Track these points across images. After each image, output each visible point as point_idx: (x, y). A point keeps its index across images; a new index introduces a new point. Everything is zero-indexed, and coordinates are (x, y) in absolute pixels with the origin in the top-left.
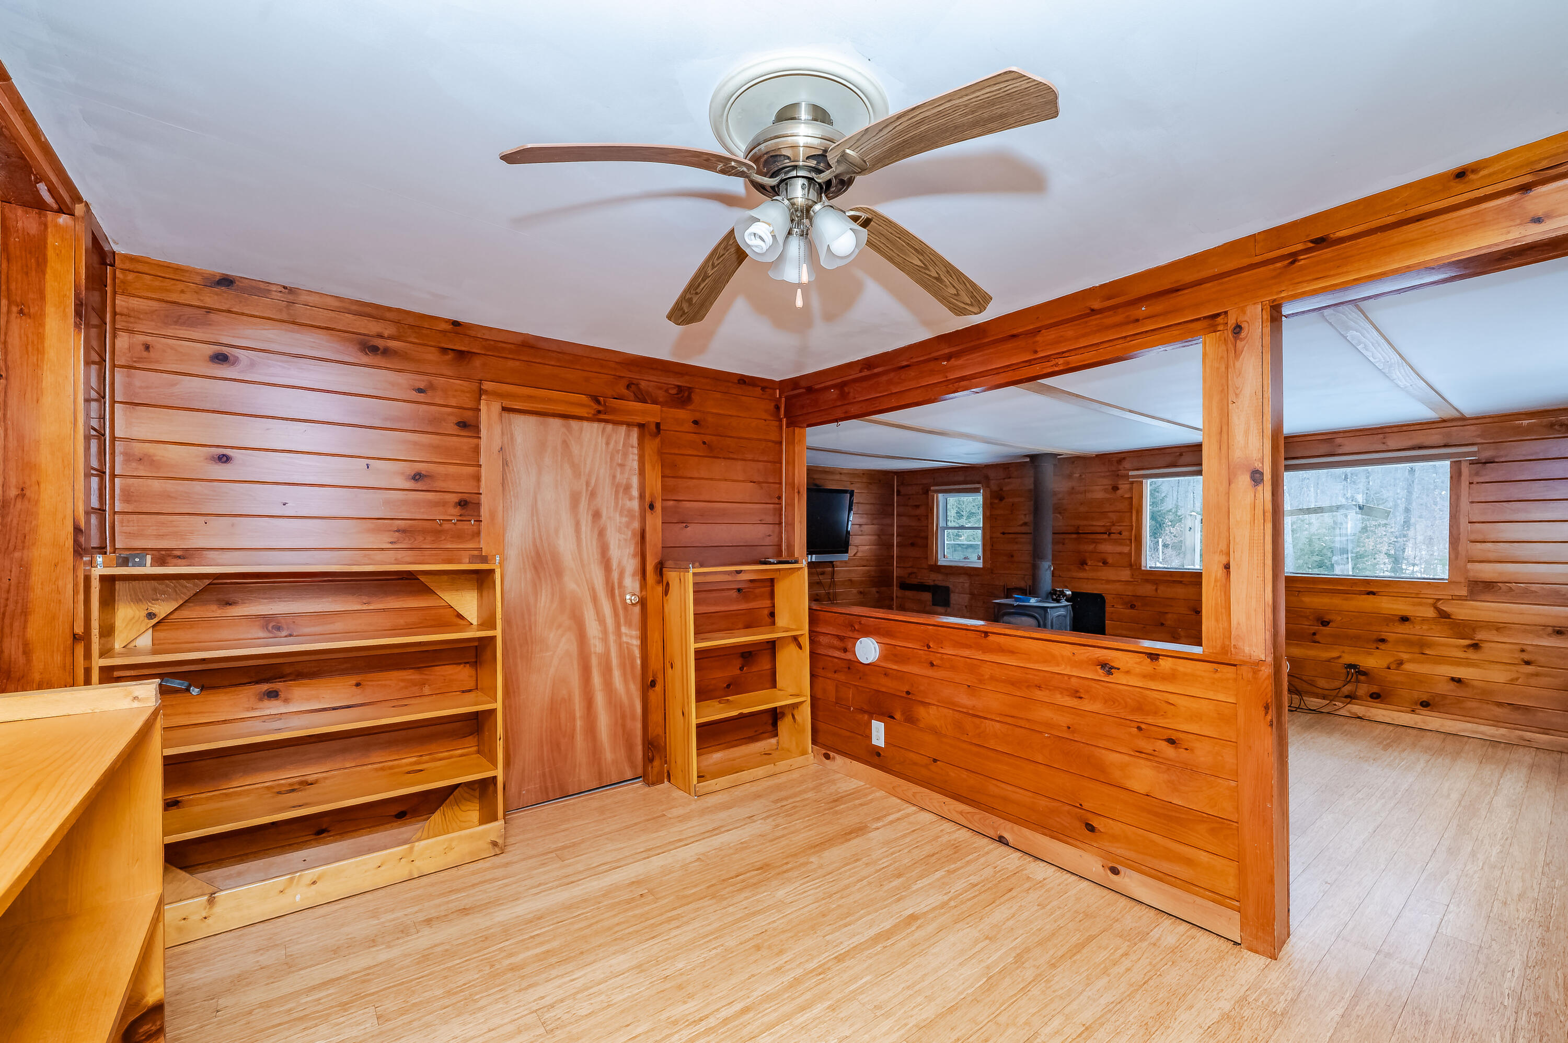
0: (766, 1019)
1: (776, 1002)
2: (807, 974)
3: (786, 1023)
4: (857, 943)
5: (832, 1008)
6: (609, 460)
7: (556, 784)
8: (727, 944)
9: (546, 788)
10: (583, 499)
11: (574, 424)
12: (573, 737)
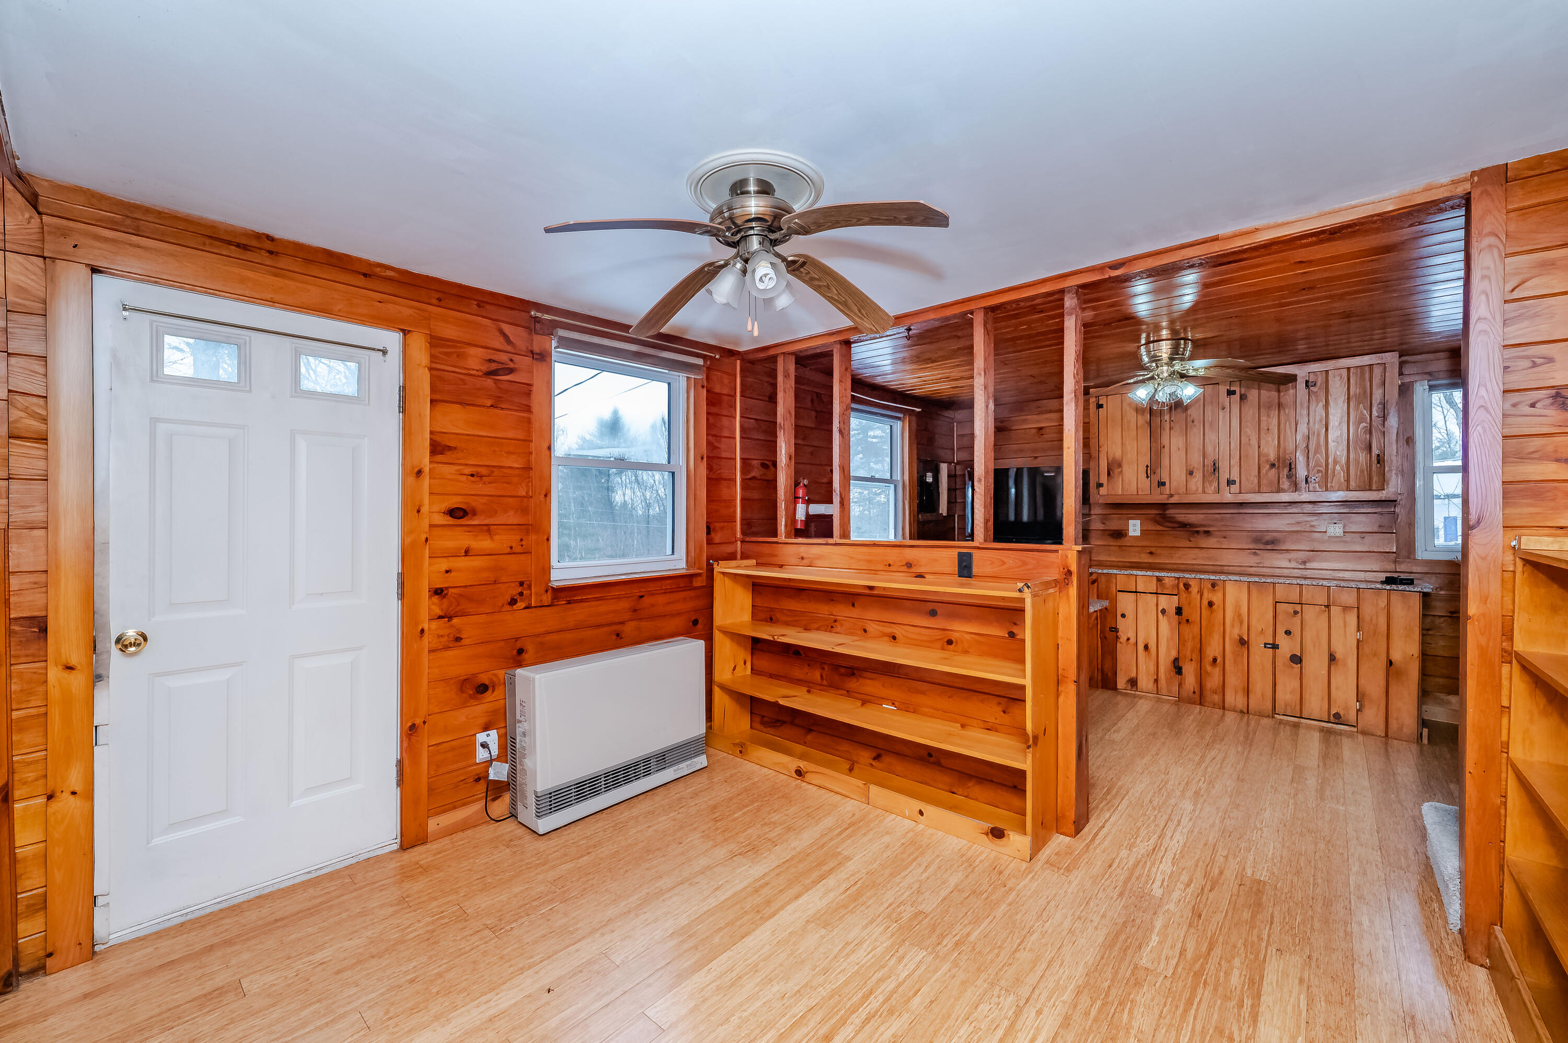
0: (805, 1030)
3: (783, 1030)
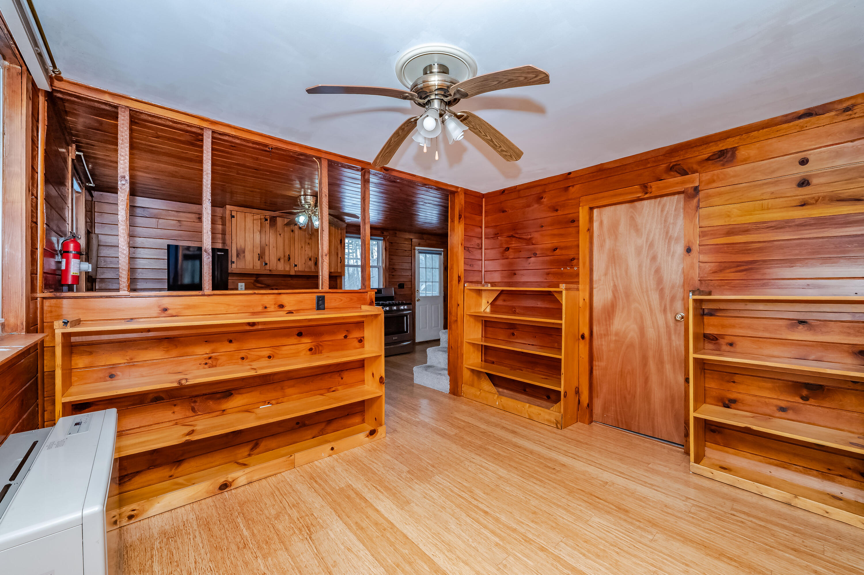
1: (494, 522)
2: (524, 535)
4: (565, 559)
5: (497, 545)
6: (663, 222)
7: (624, 420)
8: (531, 501)
9: (618, 420)
10: (644, 250)
11: (638, 204)
12: (635, 397)
